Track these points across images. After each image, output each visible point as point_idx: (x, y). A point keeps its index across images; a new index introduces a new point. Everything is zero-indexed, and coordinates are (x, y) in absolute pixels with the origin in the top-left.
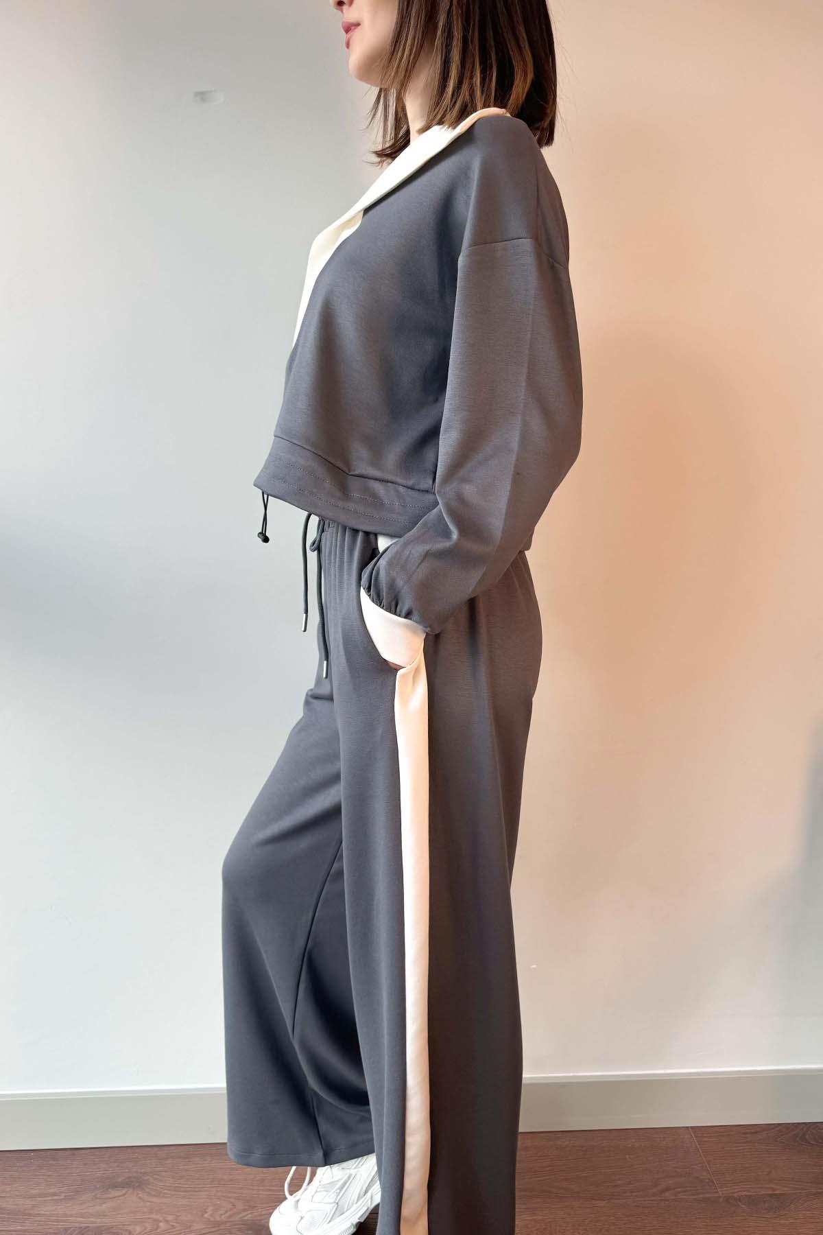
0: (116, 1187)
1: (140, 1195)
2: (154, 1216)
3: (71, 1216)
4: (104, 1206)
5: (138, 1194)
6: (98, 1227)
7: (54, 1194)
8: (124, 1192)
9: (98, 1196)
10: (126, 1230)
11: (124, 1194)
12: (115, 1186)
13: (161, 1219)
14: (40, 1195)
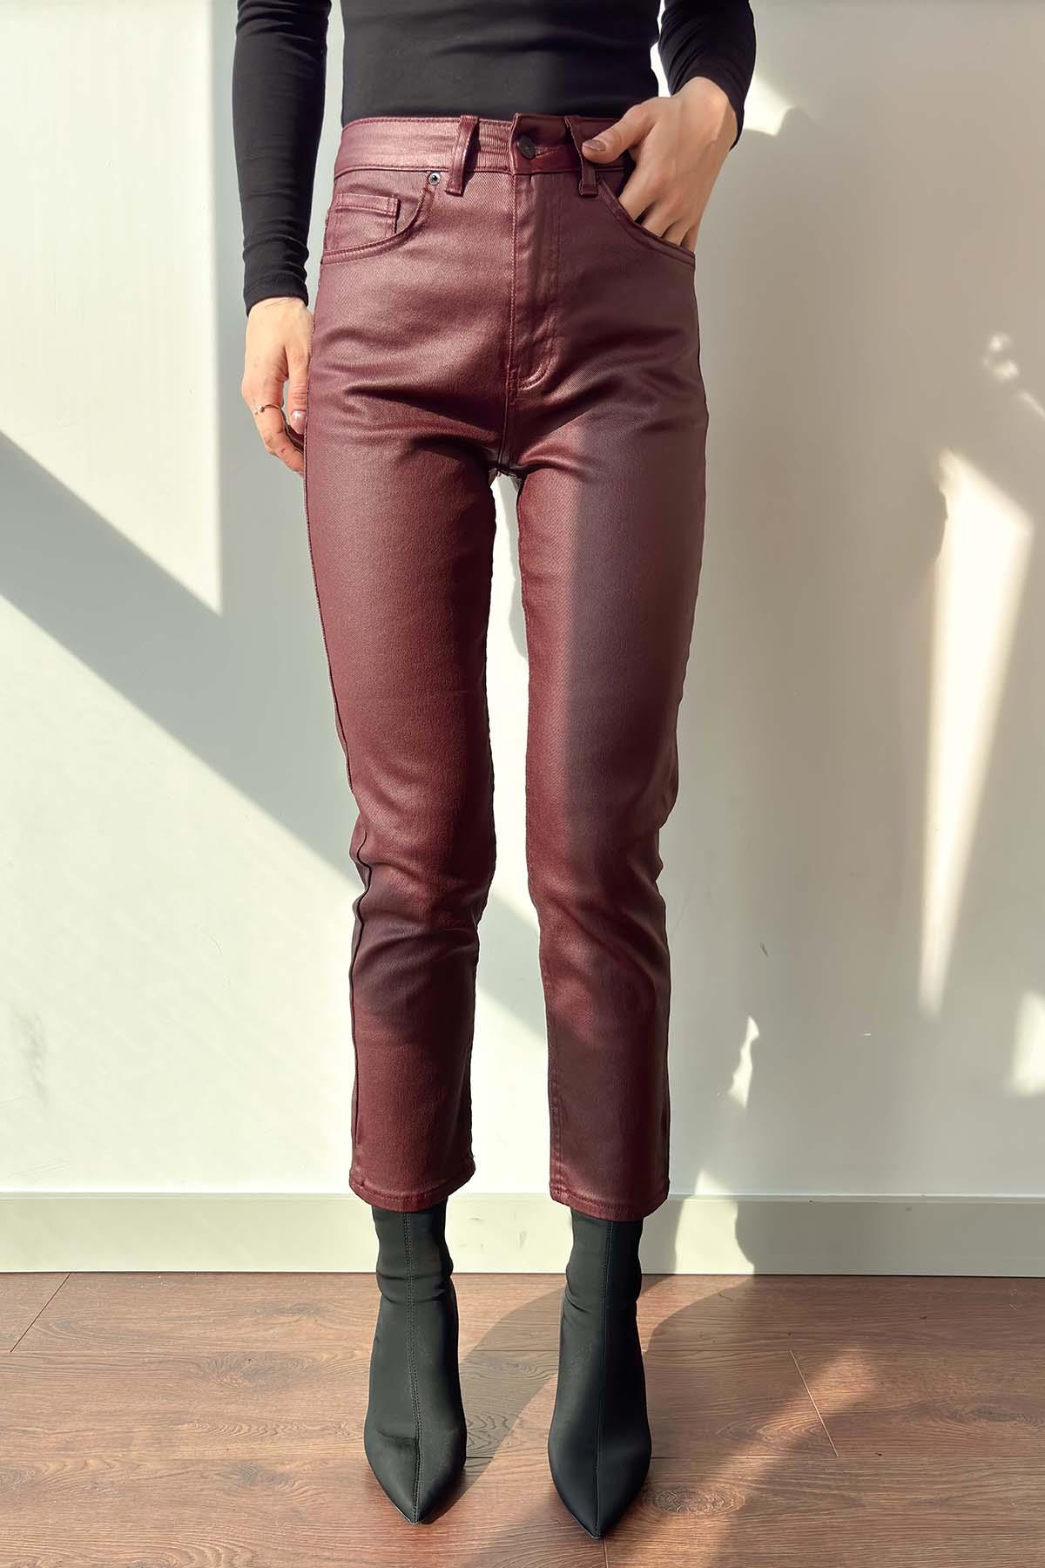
0: (284, 1312)
1: (319, 1322)
2: (345, 1344)
3: (228, 1340)
4: (271, 1331)
5: (316, 1321)
6: (266, 1352)
7: (200, 1318)
8: (296, 1317)
9: (261, 1321)
10: (308, 1357)
11: (297, 1321)
12: (281, 1312)
13: (354, 1346)
14: (180, 1318)
